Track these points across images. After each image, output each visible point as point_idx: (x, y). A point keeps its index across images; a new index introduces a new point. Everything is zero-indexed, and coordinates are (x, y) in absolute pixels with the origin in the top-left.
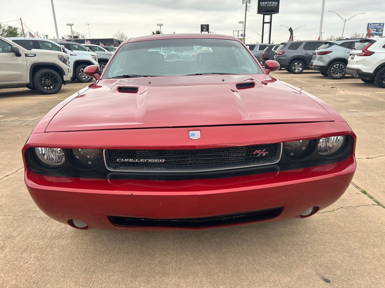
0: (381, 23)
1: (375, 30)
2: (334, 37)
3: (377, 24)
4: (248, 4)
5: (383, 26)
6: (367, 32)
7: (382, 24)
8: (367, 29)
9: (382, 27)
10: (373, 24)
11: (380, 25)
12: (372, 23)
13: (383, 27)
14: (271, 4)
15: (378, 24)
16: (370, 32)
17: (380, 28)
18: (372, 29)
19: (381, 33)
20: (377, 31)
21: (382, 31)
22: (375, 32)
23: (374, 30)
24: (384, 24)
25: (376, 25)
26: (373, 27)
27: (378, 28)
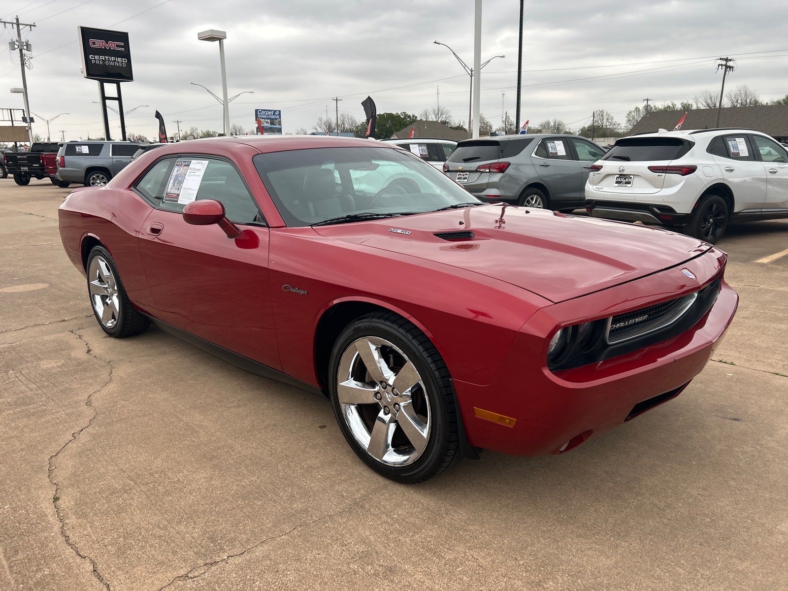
0: (276, 111)
1: (269, 121)
2: (196, 131)
3: (269, 111)
4: (24, 52)
5: (280, 114)
6: (257, 125)
7: (278, 112)
8: (256, 119)
9: (278, 117)
10: (264, 110)
11: (274, 114)
12: (262, 110)
13: (280, 118)
14: (115, 61)
15: (272, 111)
16: (262, 125)
17: (276, 119)
18: (264, 120)
19: (278, 126)
20: (272, 123)
21: (280, 124)
22: (269, 125)
23: (267, 122)
24: (280, 111)
25: (269, 113)
26: (265, 117)
27: (273, 119)
